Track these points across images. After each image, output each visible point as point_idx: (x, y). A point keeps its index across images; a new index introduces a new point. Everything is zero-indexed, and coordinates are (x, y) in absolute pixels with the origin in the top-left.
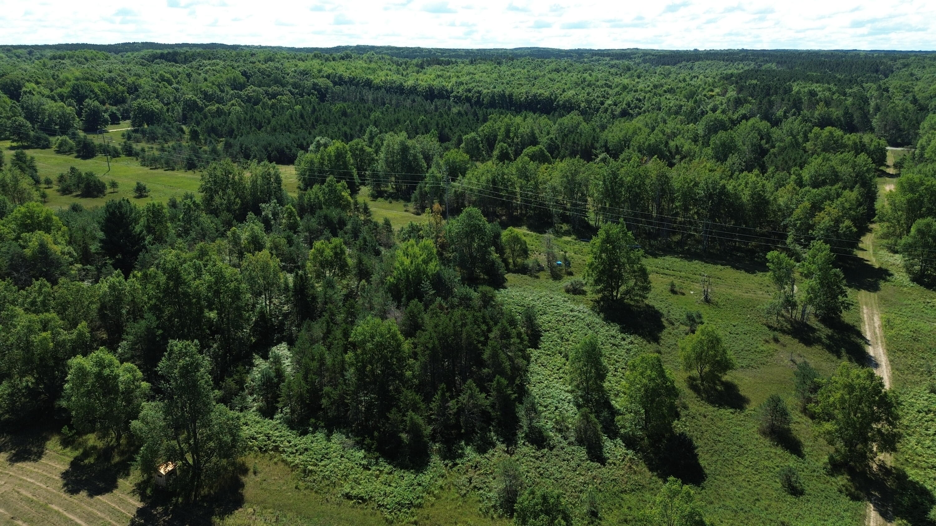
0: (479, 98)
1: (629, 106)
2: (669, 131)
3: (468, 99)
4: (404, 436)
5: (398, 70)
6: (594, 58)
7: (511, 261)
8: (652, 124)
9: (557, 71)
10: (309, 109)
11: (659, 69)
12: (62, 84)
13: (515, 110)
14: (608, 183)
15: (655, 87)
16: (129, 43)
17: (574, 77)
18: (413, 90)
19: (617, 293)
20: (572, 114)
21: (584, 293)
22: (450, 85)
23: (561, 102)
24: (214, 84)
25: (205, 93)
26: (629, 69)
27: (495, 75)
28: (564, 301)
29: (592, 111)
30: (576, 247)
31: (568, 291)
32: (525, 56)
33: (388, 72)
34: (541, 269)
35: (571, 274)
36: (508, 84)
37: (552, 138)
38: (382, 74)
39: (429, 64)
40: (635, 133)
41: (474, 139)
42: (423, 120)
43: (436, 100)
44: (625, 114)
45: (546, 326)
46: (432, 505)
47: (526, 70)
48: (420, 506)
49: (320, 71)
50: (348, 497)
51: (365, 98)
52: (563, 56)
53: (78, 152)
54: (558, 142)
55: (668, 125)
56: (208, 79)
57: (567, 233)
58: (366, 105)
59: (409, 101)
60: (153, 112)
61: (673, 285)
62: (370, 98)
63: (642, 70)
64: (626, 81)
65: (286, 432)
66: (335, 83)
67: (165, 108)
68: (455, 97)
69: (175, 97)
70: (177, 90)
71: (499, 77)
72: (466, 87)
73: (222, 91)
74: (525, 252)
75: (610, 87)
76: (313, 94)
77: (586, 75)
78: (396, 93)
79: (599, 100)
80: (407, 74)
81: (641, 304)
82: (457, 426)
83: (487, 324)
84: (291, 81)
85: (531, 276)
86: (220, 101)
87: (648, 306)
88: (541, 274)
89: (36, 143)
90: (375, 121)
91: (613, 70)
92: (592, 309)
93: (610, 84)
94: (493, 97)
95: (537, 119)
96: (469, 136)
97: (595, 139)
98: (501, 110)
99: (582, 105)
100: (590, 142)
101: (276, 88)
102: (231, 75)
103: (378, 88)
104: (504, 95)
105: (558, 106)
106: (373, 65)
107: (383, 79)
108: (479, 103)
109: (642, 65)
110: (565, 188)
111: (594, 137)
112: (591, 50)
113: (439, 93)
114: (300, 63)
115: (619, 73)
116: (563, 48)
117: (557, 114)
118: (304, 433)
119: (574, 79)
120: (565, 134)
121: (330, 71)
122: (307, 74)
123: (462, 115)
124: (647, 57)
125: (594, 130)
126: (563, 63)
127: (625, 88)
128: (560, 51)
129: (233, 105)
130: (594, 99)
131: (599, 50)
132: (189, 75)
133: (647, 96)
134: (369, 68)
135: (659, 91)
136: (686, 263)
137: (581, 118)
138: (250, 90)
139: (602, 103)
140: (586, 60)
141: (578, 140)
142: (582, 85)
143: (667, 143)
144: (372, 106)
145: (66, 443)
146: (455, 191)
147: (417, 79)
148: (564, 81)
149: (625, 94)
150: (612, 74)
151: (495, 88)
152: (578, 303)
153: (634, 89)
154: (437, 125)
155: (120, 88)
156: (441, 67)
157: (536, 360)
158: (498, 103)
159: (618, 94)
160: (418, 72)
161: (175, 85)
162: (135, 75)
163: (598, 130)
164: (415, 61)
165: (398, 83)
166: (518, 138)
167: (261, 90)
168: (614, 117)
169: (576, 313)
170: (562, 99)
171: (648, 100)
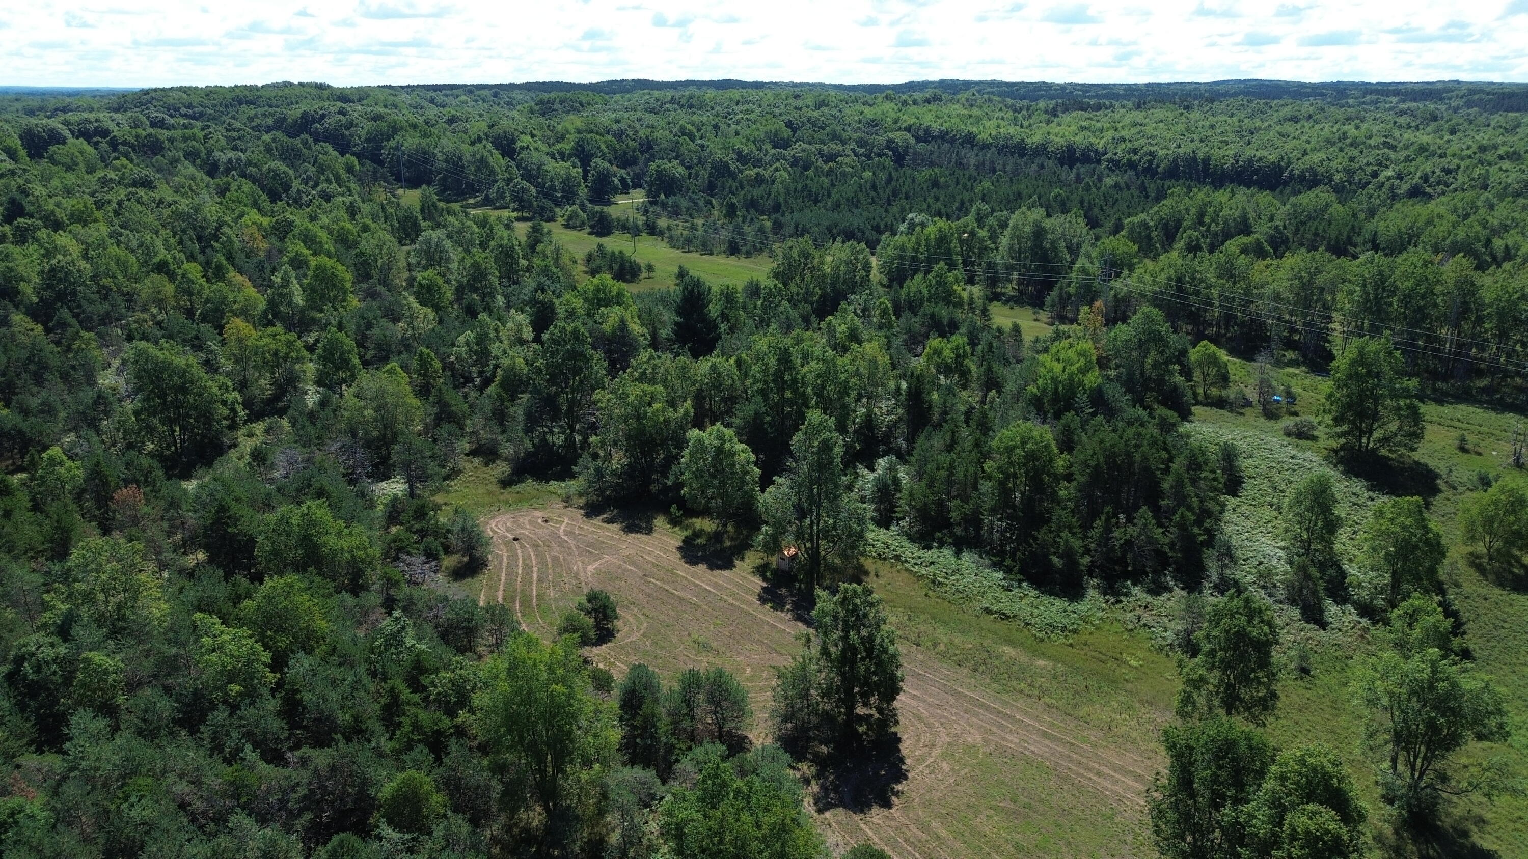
0: (1150, 162)
1: (1426, 181)
2: (1496, 222)
3: (1132, 165)
4: (1055, 560)
5: (1015, 119)
6: (1368, 98)
7: (1200, 391)
8: (1464, 209)
9: (1295, 120)
10: (883, 176)
11: (1497, 118)
12: (561, 138)
13: (1213, 183)
14: (1369, 288)
15: (1483, 149)
16: (616, 81)
17: (1327, 129)
18: (1041, 150)
19: (1368, 439)
20: (1317, 190)
21: (1314, 438)
22: (1103, 141)
23: (1296, 172)
24: (748, 140)
25: (739, 153)
26: (1435, 118)
27: (1180, 127)
28: (1282, 445)
29: (1354, 187)
30: (1307, 382)
31: (1288, 434)
32: (1235, 95)
33: (1000, 121)
34: (1249, 404)
35: (1296, 414)
36: (1202, 141)
37: (1277, 227)
38: (990, 125)
39: (1066, 110)
40: (1429, 222)
41: (1145, 224)
42: (1059, 195)
43: (1078, 165)
44: (1416, 193)
45: (1252, 472)
46: (1091, 634)
47: (1235, 119)
48: (1075, 632)
49: (896, 121)
50: (988, 611)
51: (965, 161)
52: (1308, 95)
53: (592, 227)
54: (1288, 233)
55: (1496, 213)
56: (741, 132)
57: (1291, 363)
58: (966, 172)
59: (1034, 166)
60: (674, 178)
61: (1463, 440)
62: (972, 161)
63: (1461, 121)
64: (1424, 139)
65: (907, 544)
66: (918, 139)
67: (686, 173)
68: (1110, 161)
69: (700, 158)
70: (702, 146)
71: (1188, 130)
72: (1129, 145)
73: (759, 149)
74: (1224, 379)
75: (1393, 148)
76: (885, 154)
77: (1350, 129)
78: (1012, 154)
79: (1369, 170)
80: (1030, 125)
81: (1406, 460)
82: (1122, 561)
83: (1168, 452)
84: (855, 136)
85: (1231, 411)
86: (758, 163)
87: (1417, 463)
88: (1247, 411)
89: (540, 214)
90: (984, 195)
91: (1402, 120)
92: (1326, 458)
93: (1394, 143)
94: (1175, 160)
95: (1253, 195)
96: (1136, 219)
97: (1356, 230)
98: (1187, 183)
99: (1337, 177)
100: (1345, 234)
101: (834, 146)
102: (771, 128)
103: (985, 147)
104: (1195, 159)
105: (1291, 176)
106: (976, 112)
107: (994, 133)
108: (1150, 171)
109: (1464, 111)
110: (1297, 295)
111: (1353, 226)
112: (1363, 84)
113: (1083, 155)
114: (867, 110)
115: (1413, 124)
116: (1307, 81)
117: (1288, 190)
118: (928, 548)
119: (1326, 133)
120: (1300, 222)
121: (912, 121)
122: (876, 125)
123: (1121, 189)
124: (1476, 97)
125: (1354, 215)
126: (1307, 107)
127: (1423, 149)
128: (1301, 85)
129: (777, 170)
130: (1361, 168)
131: (1379, 84)
132: (716, 127)
133: (1463, 165)
134: (970, 116)
135: (1489, 156)
136: (1493, 415)
137: (1333, 197)
138: (798, 149)
139: (1375, 175)
140: (1351, 101)
141: (1324, 231)
142: (1339, 144)
143: (1488, 241)
144: (975, 174)
145: (674, 522)
146: (1115, 295)
147: (1049, 133)
148: (1305, 138)
149: (1420, 159)
150: (1400, 127)
151: (1179, 147)
152: (1304, 450)
153: (1439, 152)
154: (1082, 202)
155: (632, 144)
156: (1086, 115)
157: (1234, 510)
158: (1184, 172)
159: (1408, 159)
160: (1048, 122)
161: (699, 141)
162: (648, 127)
163: (1362, 216)
164: (1042, 104)
165: (1017, 139)
166: (1217, 224)
167: (813, 149)
168: (1394, 197)
169: (1300, 461)
170: (1298, 167)
171: (1465, 171)
